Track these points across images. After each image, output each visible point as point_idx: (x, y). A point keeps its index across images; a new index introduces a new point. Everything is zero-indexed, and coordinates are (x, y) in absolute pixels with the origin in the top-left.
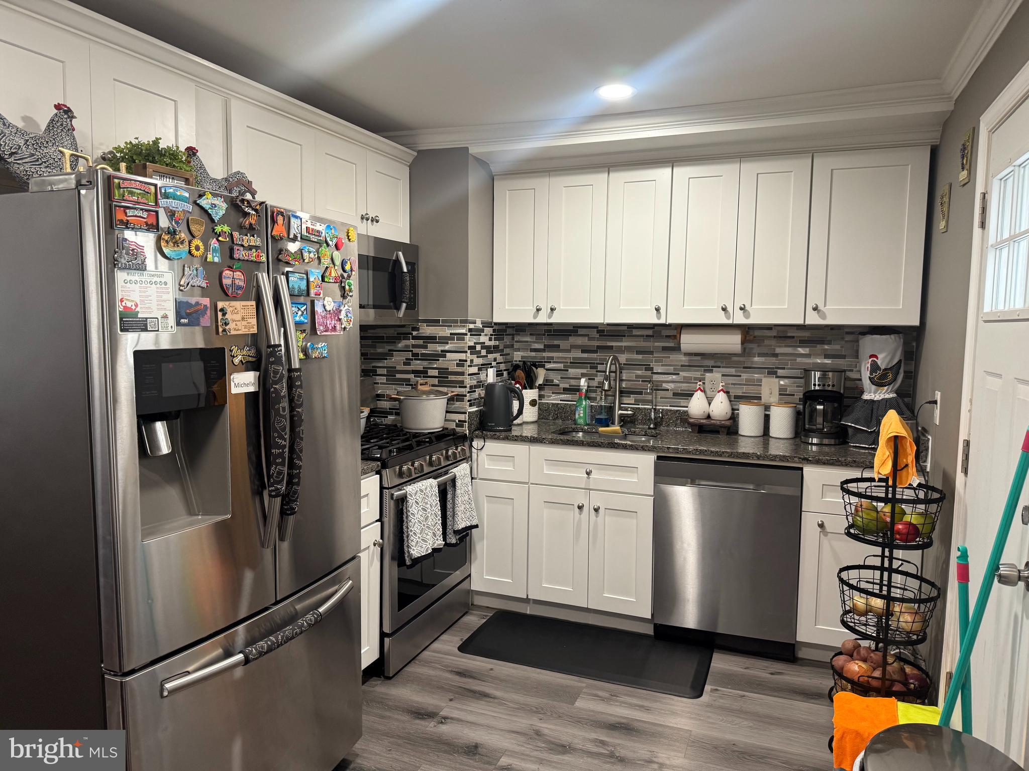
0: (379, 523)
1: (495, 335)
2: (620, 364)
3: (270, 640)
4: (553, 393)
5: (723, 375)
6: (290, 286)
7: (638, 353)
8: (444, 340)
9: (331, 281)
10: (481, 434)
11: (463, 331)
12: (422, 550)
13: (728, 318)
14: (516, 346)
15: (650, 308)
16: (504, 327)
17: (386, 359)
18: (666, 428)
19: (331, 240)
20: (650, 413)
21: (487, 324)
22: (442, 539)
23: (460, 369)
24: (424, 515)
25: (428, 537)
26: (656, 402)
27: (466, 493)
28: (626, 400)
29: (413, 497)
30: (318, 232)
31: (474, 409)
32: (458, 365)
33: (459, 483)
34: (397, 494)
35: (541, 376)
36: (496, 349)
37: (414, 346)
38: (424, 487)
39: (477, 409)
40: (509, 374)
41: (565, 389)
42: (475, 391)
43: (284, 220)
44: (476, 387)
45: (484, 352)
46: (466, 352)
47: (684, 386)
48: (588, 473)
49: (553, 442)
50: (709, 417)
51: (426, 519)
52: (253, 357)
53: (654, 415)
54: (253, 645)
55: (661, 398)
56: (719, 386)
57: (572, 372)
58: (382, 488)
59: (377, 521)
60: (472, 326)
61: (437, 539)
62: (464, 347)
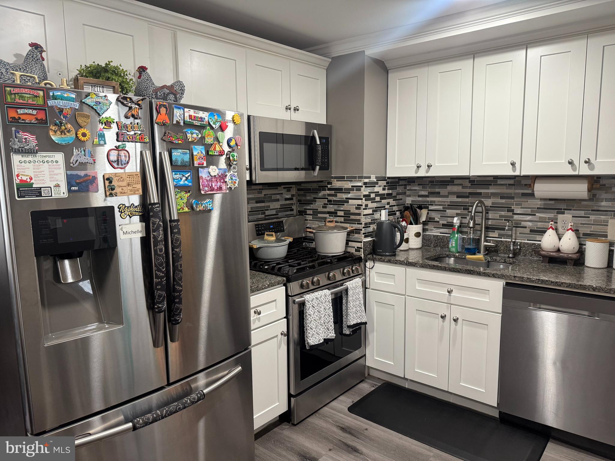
0: (286, 319)
1: (388, 186)
2: (485, 207)
3: (156, 414)
4: (434, 227)
5: (573, 217)
6: (174, 159)
7: (502, 198)
8: (348, 191)
9: (216, 154)
10: (372, 257)
11: (360, 184)
12: (316, 340)
13: (574, 170)
14: (408, 193)
15: (507, 163)
16: (397, 180)
17: (312, 204)
18: (523, 257)
19: (214, 124)
20: (510, 245)
21: (379, 179)
22: (334, 333)
23: (357, 211)
24: (318, 315)
25: (320, 331)
26: (516, 237)
27: (357, 300)
28: (491, 234)
29: (310, 302)
30: (201, 118)
31: (369, 239)
32: (357, 208)
33: (350, 293)
34: (298, 300)
35: (424, 215)
36: (389, 196)
37: (329, 195)
38: (319, 296)
39: (371, 239)
40: (401, 213)
41: (443, 225)
42: (370, 227)
43: (167, 111)
44: (370, 223)
45: (378, 199)
46: (362, 199)
47: (540, 225)
48: (450, 292)
49: (423, 266)
50: (559, 250)
51: (320, 318)
52: (139, 212)
53: (513, 247)
54: (142, 416)
55: (520, 233)
56: (568, 226)
57: (449, 212)
58: (287, 296)
59: (285, 318)
60: (366, 180)
61: (330, 333)
62: (360, 195)
